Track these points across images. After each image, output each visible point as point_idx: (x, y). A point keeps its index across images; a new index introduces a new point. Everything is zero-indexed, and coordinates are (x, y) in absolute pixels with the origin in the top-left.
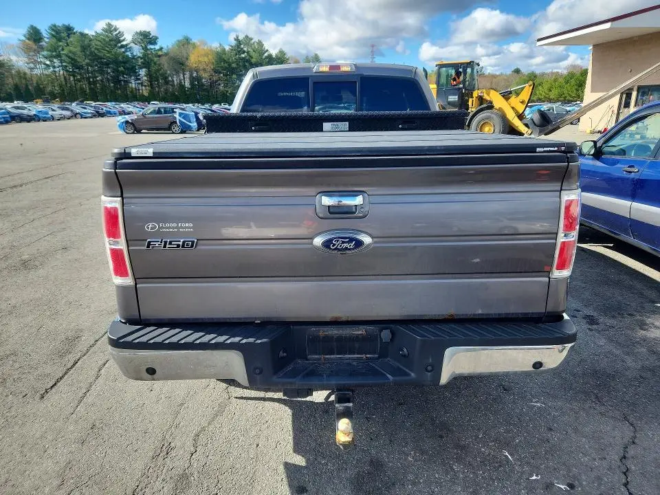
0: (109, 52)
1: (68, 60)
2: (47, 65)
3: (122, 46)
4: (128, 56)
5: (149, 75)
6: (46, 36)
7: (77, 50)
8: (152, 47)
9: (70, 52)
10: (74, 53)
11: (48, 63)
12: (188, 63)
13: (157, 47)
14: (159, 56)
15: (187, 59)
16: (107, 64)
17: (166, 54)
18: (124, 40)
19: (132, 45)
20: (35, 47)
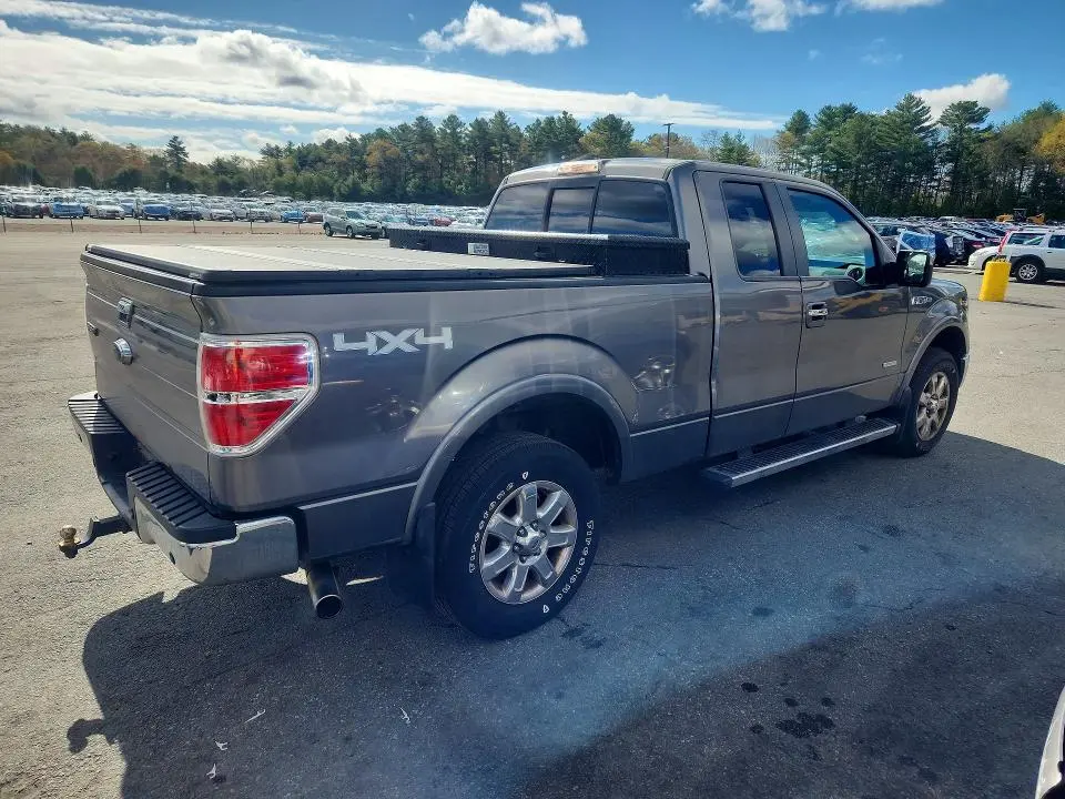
0: (896, 140)
1: (833, 155)
2: (801, 164)
3: (922, 130)
4: (926, 144)
5: (954, 173)
6: (813, 123)
7: (849, 140)
8: (973, 126)
9: (839, 144)
10: (843, 146)
11: (804, 161)
12: (1035, 150)
13: (983, 126)
14: (983, 141)
15: (1036, 142)
16: (889, 159)
17: (996, 136)
18: (927, 119)
19: (939, 125)
20: (795, 140)
